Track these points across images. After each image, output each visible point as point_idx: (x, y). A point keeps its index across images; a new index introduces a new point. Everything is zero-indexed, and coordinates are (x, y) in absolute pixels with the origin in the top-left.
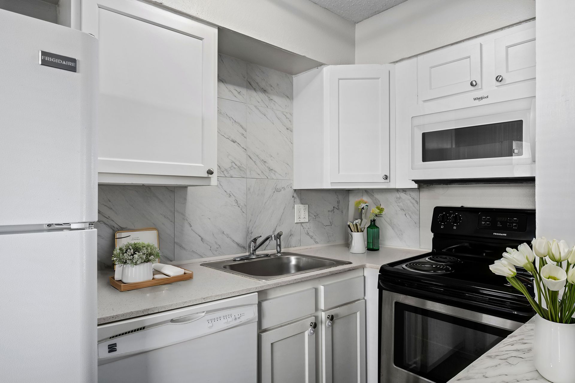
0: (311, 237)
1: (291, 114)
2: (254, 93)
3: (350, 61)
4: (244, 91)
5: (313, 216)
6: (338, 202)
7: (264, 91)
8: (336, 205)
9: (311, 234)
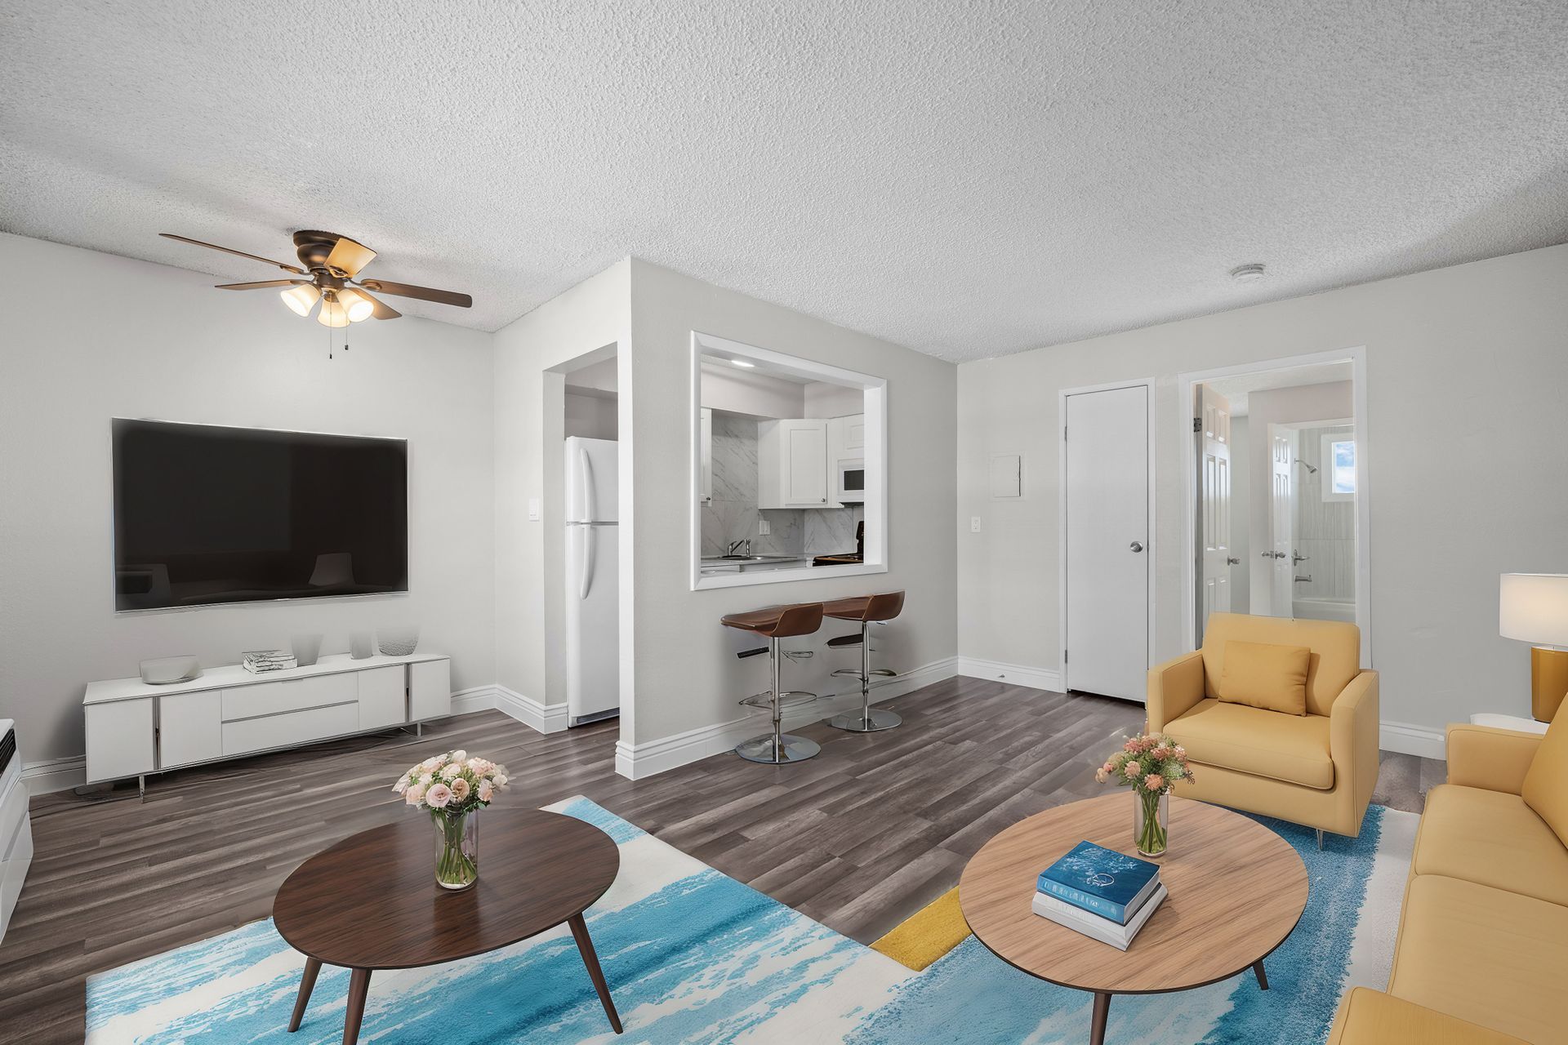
0: (773, 546)
1: (757, 452)
2: (730, 439)
3: (801, 417)
4: (722, 438)
5: (774, 530)
6: (795, 519)
7: (737, 436)
8: (793, 522)
9: (772, 544)
